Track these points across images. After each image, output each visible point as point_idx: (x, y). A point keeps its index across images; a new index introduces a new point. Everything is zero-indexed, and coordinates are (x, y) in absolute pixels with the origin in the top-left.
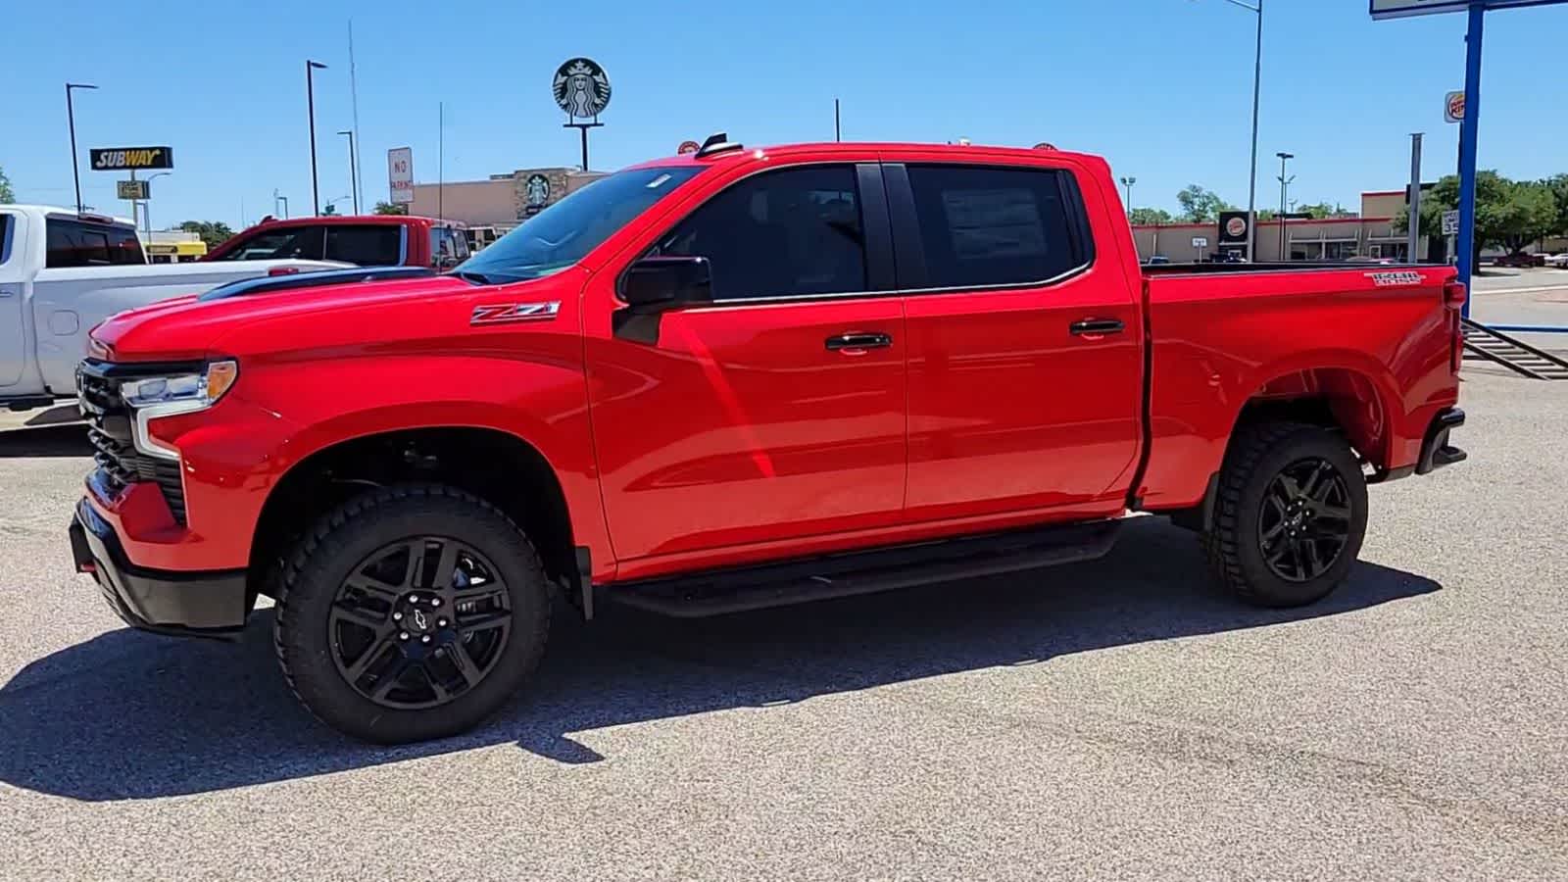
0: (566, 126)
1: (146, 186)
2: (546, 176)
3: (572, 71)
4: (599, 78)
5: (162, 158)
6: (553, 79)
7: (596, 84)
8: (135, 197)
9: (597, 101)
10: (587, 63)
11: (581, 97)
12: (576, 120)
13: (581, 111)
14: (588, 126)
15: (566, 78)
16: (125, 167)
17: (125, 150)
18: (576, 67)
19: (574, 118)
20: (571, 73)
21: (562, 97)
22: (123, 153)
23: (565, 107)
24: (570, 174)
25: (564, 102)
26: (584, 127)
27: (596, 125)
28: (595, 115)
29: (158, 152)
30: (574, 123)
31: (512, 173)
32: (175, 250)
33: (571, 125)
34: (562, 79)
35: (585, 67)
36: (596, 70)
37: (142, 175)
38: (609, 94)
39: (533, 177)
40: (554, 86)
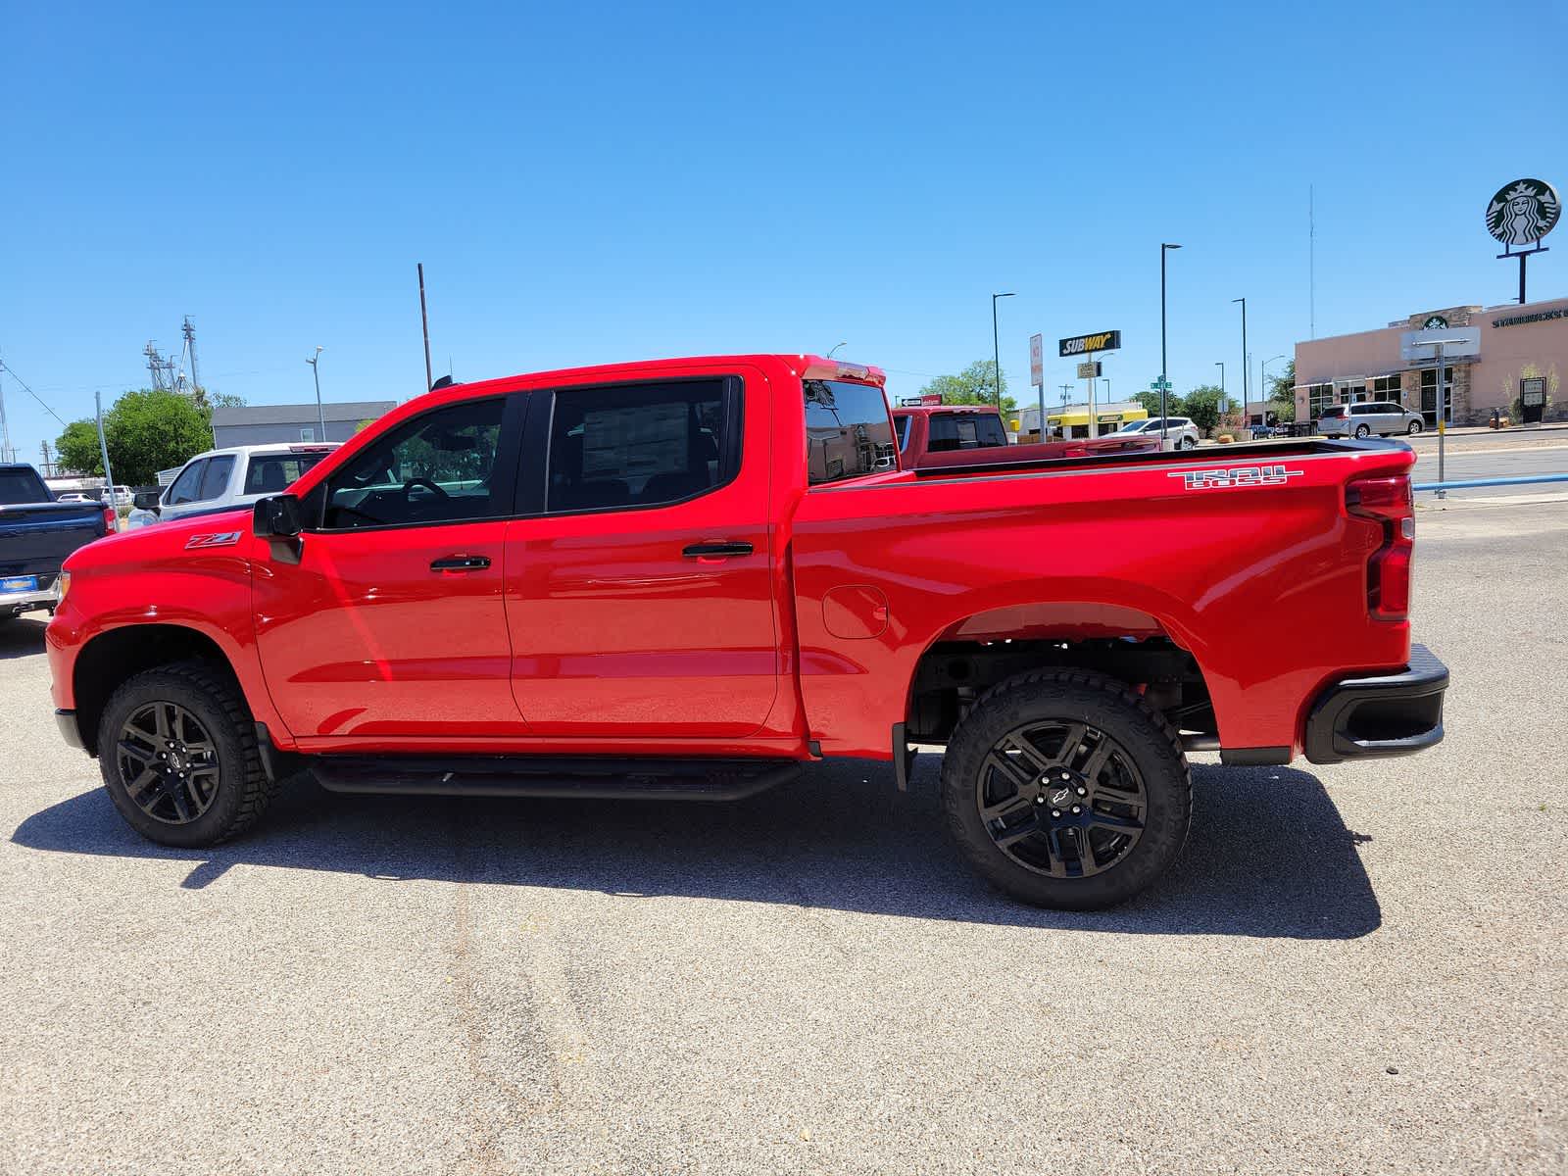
0: (1499, 257)
1: (1099, 366)
2: (1445, 316)
3: (1512, 195)
4: (1545, 198)
5: (1112, 341)
6: (1486, 208)
7: (1541, 205)
8: (1089, 376)
9: (1541, 223)
10: (1530, 183)
11: (1520, 223)
12: (1513, 249)
13: (1520, 237)
14: (1528, 253)
15: (1503, 204)
16: (1083, 352)
17: (1084, 337)
18: (1516, 190)
19: (1510, 246)
20: (1509, 198)
21: (1497, 227)
22: (1083, 340)
23: (1500, 237)
24: (1473, 311)
25: (1499, 231)
26: (1523, 256)
27: (1538, 250)
28: (1538, 239)
29: (1109, 336)
30: (1510, 252)
31: (1408, 318)
32: (1121, 418)
33: (1508, 255)
34: (1497, 207)
35: (1526, 188)
36: (1541, 188)
37: (1096, 356)
38: (1557, 215)
39: (1431, 320)
40: (1487, 216)
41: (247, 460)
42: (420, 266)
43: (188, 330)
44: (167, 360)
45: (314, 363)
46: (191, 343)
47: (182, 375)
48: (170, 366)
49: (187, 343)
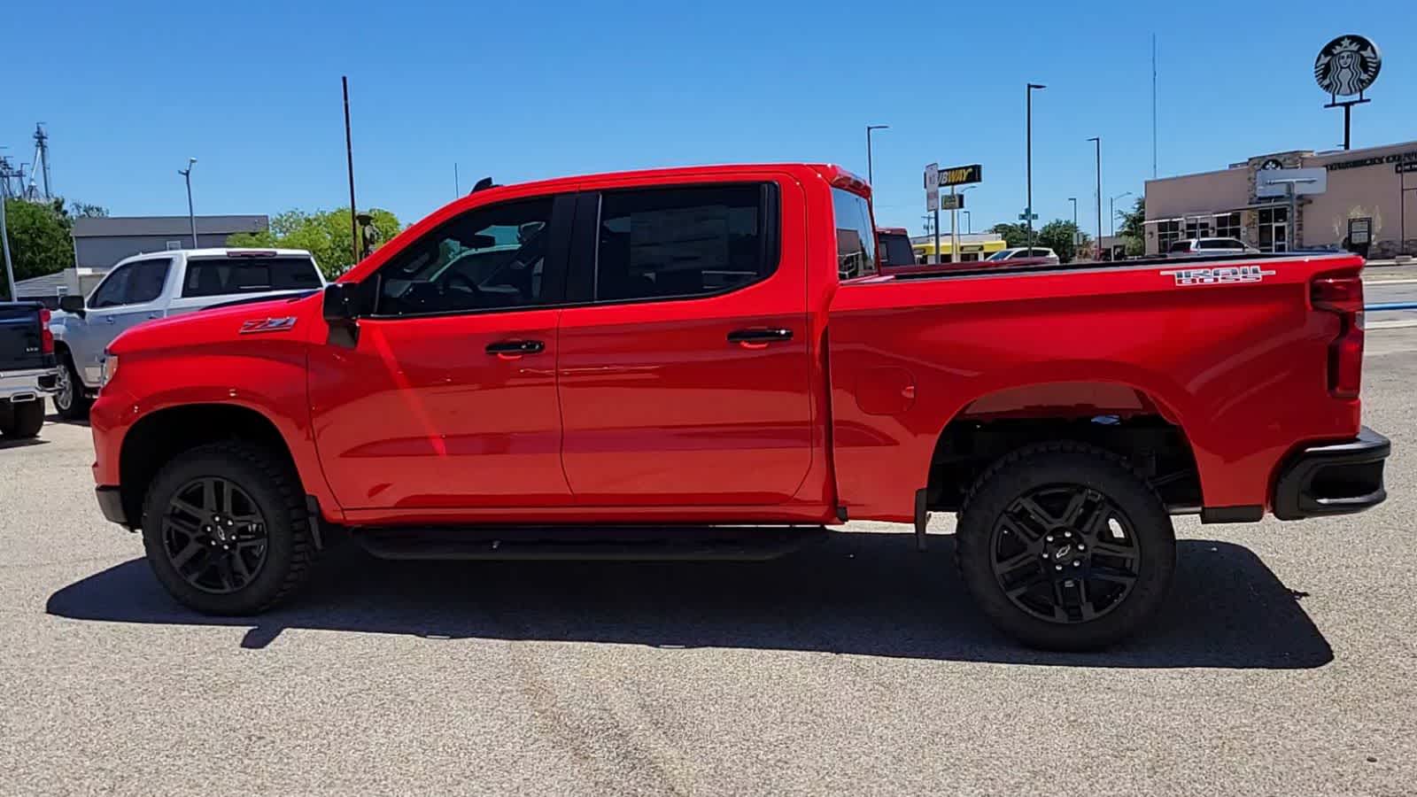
0: (1327, 106)
1: (961, 197)
2: (1281, 160)
3: (1338, 49)
4: (1367, 53)
5: (974, 175)
6: (1315, 60)
7: (1363, 59)
8: (952, 208)
9: (1364, 77)
10: (1354, 39)
11: (1345, 75)
12: (1339, 99)
13: (1345, 88)
14: (1352, 103)
15: (1328, 58)
16: (947, 184)
17: (948, 170)
18: (1341, 45)
19: (1337, 97)
20: (1335, 52)
21: (1324, 78)
22: (946, 173)
23: (1327, 88)
24: (1307, 155)
25: (1326, 82)
26: (1347, 106)
27: (1362, 101)
28: (1361, 91)
29: (970, 170)
30: (1336, 102)
31: (1247, 160)
32: (982, 248)
33: (1334, 105)
34: (1325, 60)
35: (1351, 44)
36: (1363, 44)
37: (958, 189)
38: (1378, 68)
39: (1267, 163)
40: (1316, 68)
41: (185, 263)
42: (344, 79)
43: (40, 138)
44: (16, 169)
45: (187, 174)
46: (43, 151)
47: (33, 184)
48: (20, 174)
49: (39, 152)
